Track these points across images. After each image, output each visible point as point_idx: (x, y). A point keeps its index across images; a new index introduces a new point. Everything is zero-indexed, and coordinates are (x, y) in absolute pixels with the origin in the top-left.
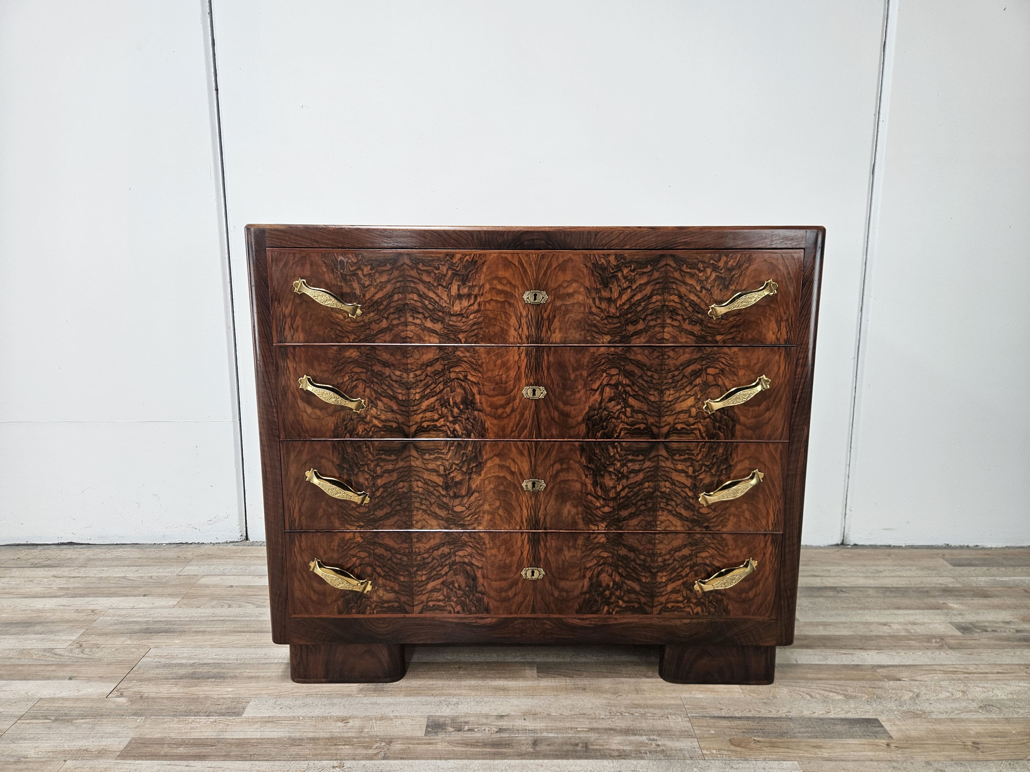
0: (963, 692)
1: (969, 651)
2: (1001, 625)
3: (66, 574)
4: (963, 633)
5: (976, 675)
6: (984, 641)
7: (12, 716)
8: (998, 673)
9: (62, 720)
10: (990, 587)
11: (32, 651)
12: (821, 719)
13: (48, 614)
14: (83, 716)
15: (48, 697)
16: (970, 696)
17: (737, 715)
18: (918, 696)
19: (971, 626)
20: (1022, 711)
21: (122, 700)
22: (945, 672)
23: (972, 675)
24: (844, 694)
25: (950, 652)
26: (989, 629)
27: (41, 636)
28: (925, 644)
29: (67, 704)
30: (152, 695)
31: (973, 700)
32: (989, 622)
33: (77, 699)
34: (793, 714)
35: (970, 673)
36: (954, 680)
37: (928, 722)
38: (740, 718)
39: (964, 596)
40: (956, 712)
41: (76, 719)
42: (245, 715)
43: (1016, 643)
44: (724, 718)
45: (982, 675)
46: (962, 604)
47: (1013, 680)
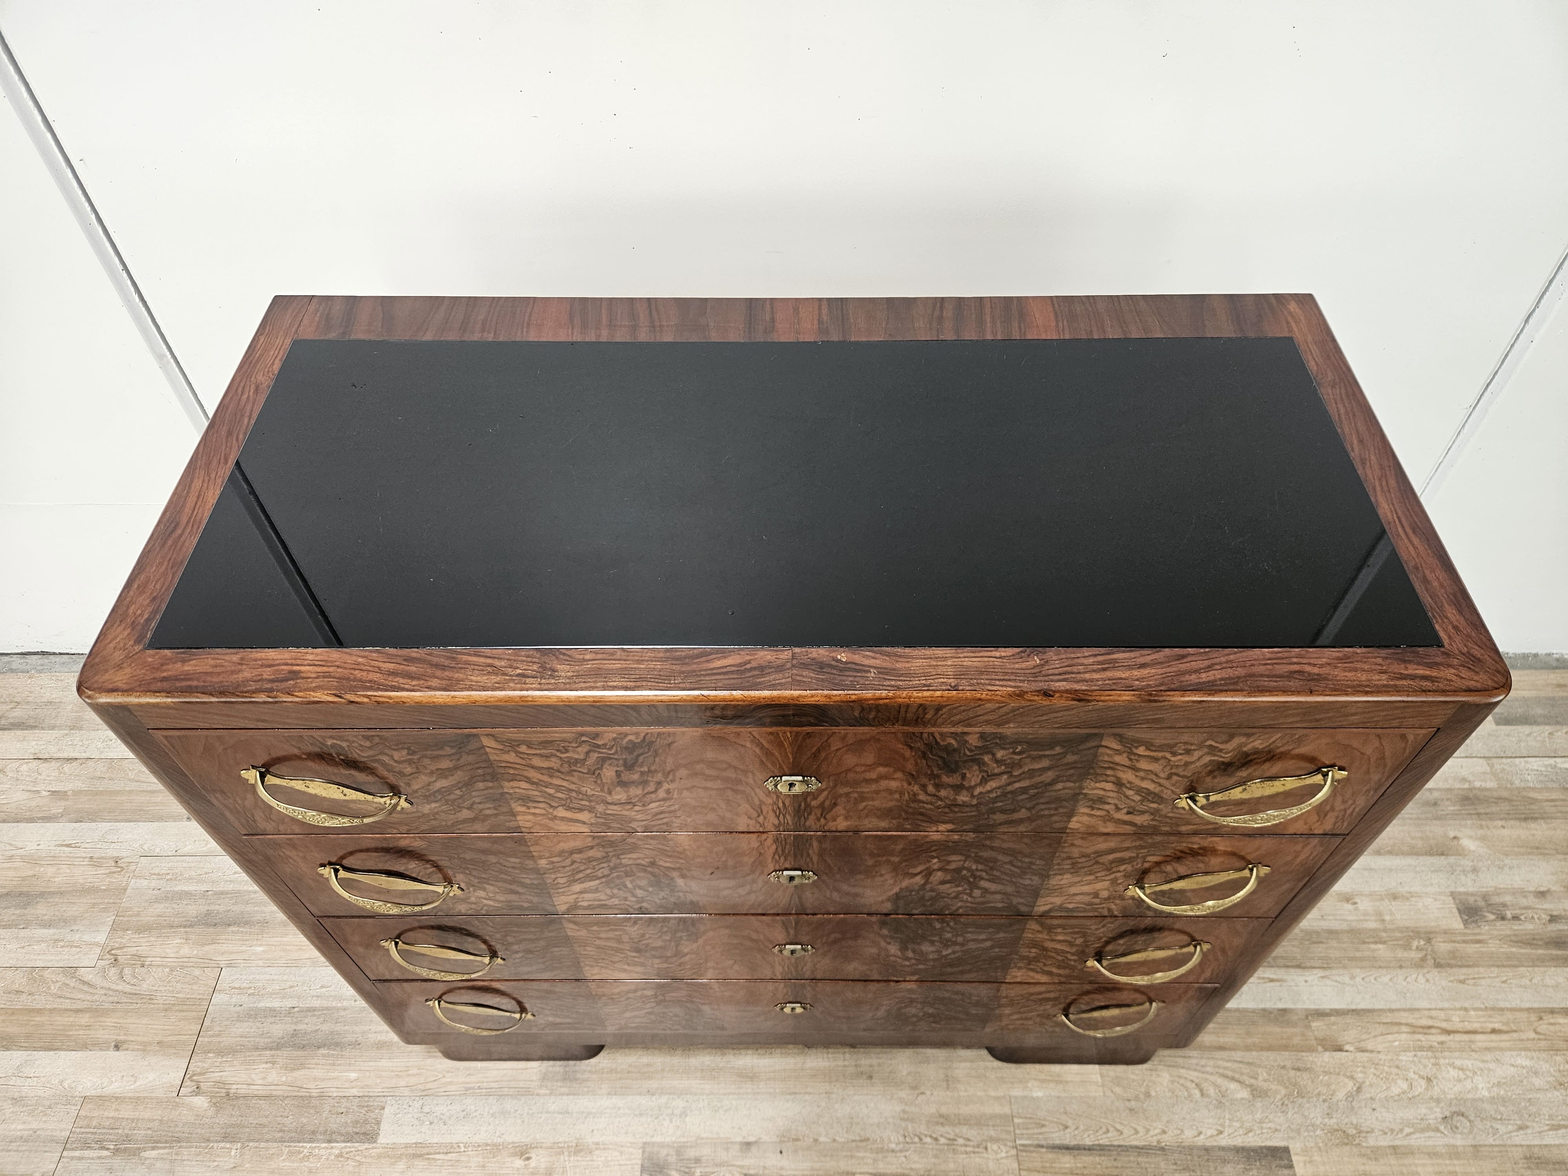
0: (1429, 1080)
1: (1461, 973)
2: (1531, 901)
3: (52, 751)
4: (1465, 923)
5: (1458, 1037)
6: (1493, 946)
7: (53, 1140)
8: (1494, 1031)
9: (125, 1150)
10: (1540, 790)
11: (47, 973)
12: (1207, 1150)
13: (51, 870)
14: (155, 1142)
15: (93, 1093)
16: (1436, 1092)
17: (1088, 1142)
18: (1359, 1089)
19: (1482, 904)
20: (1502, 1129)
21: (201, 1102)
22: (1415, 1029)
23: (1452, 1036)
24: (1251, 1086)
25: (1434, 974)
26: (1509, 915)
27: (52, 931)
28: (1400, 954)
29: (126, 1112)
30: (243, 1090)
31: (1438, 1101)
32: (1515, 892)
33: (137, 1101)
34: (1168, 1139)
35: (1449, 1032)
36: (1421, 1049)
37: (1362, 1155)
38: (1090, 1149)
39: (1490, 816)
40: (1407, 1130)
41: (144, 1150)
42: (381, 1140)
43: (1540, 951)
44: (1067, 1148)
45: (1466, 1037)
46: (1483, 839)
47: (1510, 1049)
